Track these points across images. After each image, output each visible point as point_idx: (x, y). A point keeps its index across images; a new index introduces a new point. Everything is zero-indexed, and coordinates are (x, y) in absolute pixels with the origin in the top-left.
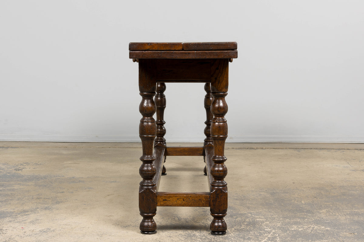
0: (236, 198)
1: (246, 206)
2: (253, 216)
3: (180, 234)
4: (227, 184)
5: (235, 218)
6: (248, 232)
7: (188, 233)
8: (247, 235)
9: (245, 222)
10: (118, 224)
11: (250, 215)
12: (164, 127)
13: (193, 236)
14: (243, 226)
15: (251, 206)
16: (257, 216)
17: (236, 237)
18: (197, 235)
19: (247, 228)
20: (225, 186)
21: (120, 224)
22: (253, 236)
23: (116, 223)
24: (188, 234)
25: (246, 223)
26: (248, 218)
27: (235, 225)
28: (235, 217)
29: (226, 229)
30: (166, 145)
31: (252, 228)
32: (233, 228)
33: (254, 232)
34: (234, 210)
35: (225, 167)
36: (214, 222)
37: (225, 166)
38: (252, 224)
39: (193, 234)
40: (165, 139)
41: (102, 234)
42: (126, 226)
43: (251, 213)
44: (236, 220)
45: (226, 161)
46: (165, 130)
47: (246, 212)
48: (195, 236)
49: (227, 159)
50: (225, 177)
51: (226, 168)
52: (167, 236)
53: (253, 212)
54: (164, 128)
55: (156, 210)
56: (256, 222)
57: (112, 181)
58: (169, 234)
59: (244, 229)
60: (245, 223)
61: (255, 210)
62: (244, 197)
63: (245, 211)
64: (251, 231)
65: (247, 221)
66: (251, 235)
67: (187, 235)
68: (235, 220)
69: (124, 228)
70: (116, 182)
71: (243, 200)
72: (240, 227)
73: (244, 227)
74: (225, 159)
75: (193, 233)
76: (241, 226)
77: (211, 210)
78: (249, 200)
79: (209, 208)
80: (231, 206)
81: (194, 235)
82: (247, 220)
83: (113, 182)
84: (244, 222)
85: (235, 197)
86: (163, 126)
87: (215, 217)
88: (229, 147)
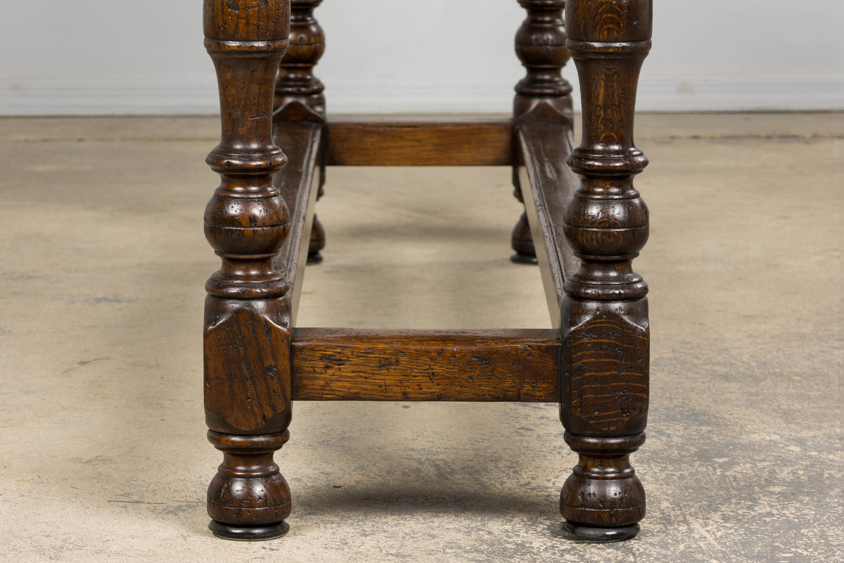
0: (721, 370)
1: (774, 410)
2: (814, 453)
3: (450, 545)
4: (645, 290)
5: (721, 466)
6: (790, 528)
7: (487, 537)
8: (785, 544)
9: (774, 485)
10: (135, 498)
11: (797, 449)
12: (315, 23)
13: (515, 552)
14: (764, 500)
15: (798, 406)
16: (831, 457)
17: (734, 552)
18: (535, 545)
19: (785, 512)
20: (637, 299)
21: (146, 500)
22: (816, 550)
23: (126, 495)
24: (492, 545)
25: (777, 489)
26: (785, 462)
27: (727, 500)
28: (721, 460)
29: (640, 514)
30: (323, 112)
31: (810, 513)
32: (715, 511)
33: (822, 531)
34: (719, 425)
35: (636, 201)
36: (580, 477)
37: (637, 196)
38: (808, 494)
39: (517, 545)
40: (318, 82)
41: (58, 544)
42: (179, 508)
43: (801, 442)
44: (728, 473)
45: (645, 169)
46: (319, 37)
47: (775, 437)
48: (524, 554)
49: (645, 163)
50: (637, 255)
51: (643, 205)
52: (387, 554)
53: (811, 434)
54: (314, 29)
55: (287, 417)
56: (827, 482)
57: (100, 296)
58: (397, 544)
59: (770, 514)
60: (772, 489)
61: (820, 428)
62: (765, 364)
63: (768, 433)
64: (807, 524)
65: (784, 481)
66: (807, 546)
67: (484, 547)
68: (723, 477)
69: (171, 516)
70: (117, 301)
71: (757, 380)
72: (750, 508)
73: (768, 509)
74: (640, 159)
75: (515, 539)
76: (755, 501)
77: (565, 418)
78: (790, 379)
79: (553, 410)
80: (698, 408)
81: (522, 545)
82: (785, 473)
83: (105, 299)
84: (770, 482)
85: (717, 368)
86: (310, 15)
87: (587, 454)
88: (675, 132)
